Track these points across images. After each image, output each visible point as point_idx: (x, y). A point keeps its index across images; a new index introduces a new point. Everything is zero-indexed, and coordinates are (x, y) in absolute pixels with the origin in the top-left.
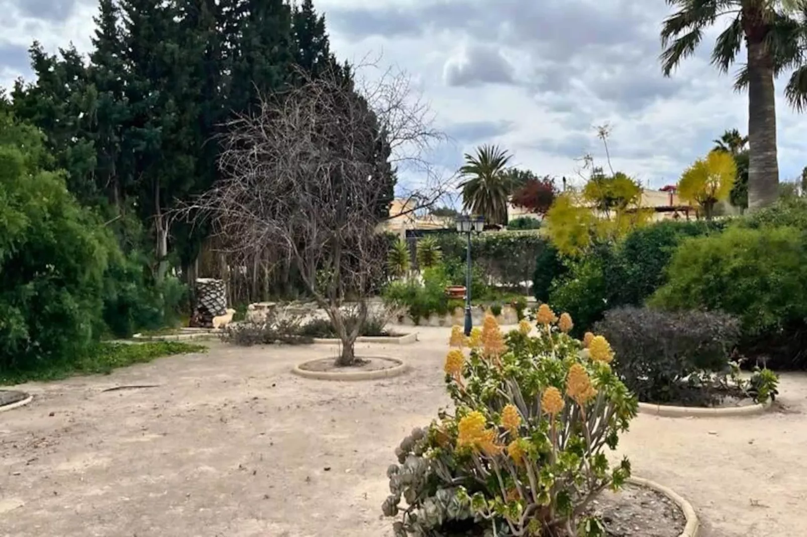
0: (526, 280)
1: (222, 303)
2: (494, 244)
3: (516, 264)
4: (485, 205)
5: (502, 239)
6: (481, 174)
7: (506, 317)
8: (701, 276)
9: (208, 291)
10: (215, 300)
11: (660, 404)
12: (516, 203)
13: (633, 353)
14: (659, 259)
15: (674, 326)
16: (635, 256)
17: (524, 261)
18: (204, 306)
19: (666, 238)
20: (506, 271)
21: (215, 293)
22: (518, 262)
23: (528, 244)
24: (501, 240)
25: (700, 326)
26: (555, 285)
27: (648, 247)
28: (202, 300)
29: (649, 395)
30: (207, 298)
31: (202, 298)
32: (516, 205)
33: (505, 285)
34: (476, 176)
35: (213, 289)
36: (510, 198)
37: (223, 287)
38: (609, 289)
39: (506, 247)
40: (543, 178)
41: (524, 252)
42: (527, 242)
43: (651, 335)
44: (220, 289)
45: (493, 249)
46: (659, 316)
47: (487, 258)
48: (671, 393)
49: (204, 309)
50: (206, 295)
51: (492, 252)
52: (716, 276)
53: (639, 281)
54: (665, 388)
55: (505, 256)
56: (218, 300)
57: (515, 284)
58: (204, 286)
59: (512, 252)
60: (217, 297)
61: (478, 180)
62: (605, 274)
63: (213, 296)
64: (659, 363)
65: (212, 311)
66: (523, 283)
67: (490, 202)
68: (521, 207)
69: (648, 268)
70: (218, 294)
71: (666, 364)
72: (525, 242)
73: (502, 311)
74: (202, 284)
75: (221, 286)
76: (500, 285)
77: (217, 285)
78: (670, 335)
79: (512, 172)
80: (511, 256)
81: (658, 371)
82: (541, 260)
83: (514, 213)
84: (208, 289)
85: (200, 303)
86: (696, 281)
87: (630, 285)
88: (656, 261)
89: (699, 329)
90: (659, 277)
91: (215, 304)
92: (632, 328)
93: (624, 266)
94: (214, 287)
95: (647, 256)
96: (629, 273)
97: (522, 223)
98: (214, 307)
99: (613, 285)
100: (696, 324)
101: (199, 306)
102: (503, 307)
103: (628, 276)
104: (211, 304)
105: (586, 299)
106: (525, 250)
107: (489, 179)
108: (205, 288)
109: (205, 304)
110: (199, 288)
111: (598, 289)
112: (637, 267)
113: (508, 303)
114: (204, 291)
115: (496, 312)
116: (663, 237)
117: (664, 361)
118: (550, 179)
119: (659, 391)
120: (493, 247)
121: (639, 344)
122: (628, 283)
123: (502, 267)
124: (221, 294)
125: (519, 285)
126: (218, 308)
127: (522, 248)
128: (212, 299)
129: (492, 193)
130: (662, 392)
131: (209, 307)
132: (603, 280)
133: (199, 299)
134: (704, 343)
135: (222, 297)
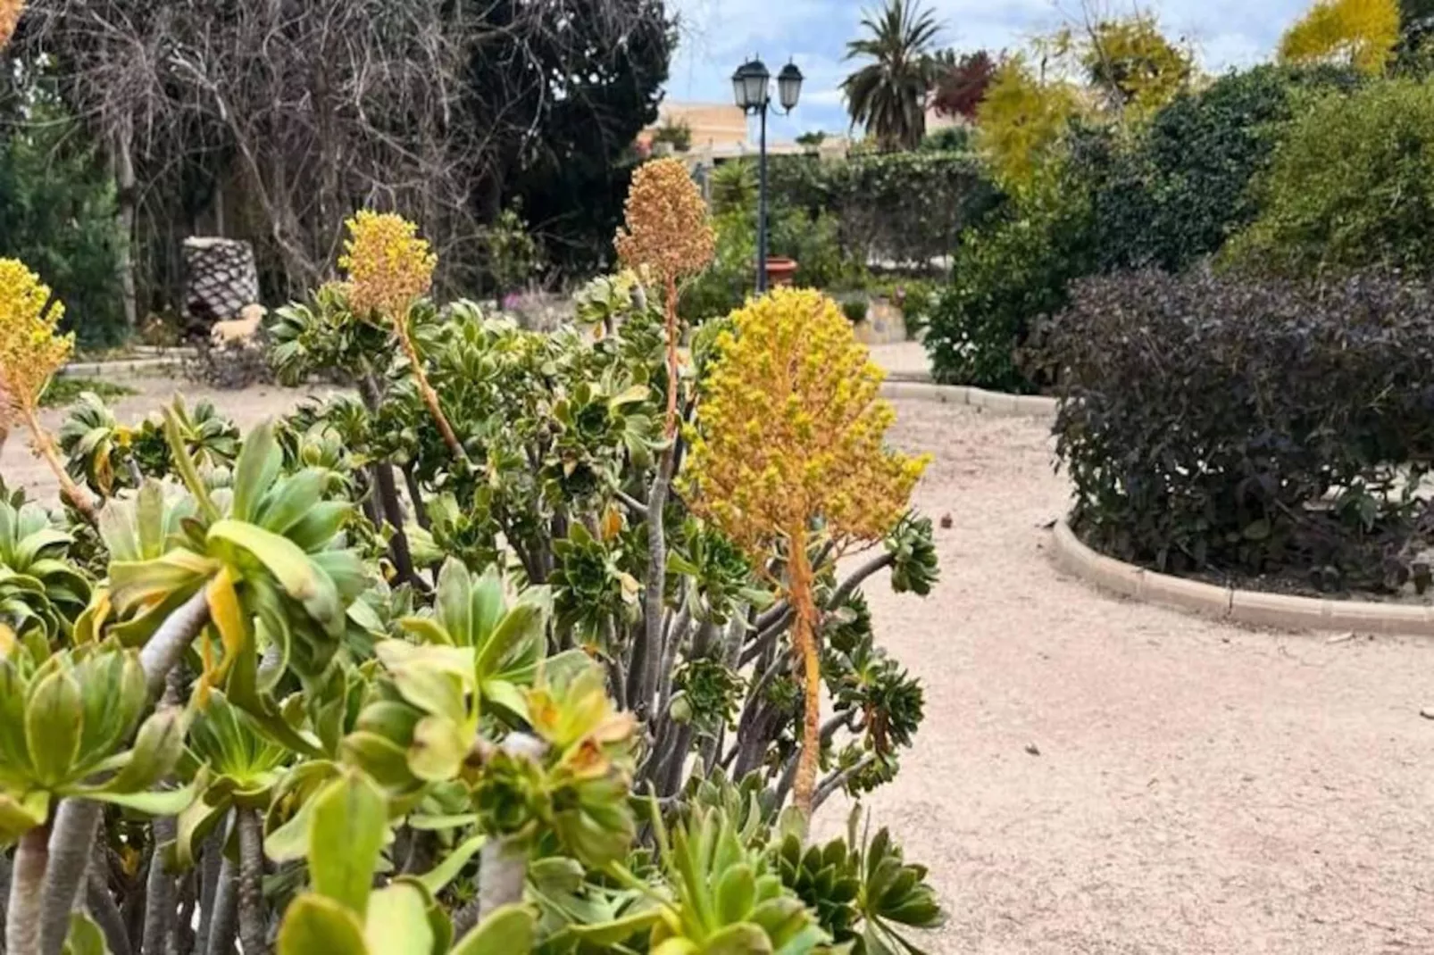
0: (944, 254)
1: (242, 292)
2: (881, 178)
3: (923, 219)
4: (890, 119)
5: (896, 165)
6: (882, 57)
7: (878, 327)
8: (1365, 191)
9: (210, 266)
10: (226, 285)
11: (1237, 584)
12: (942, 104)
13: (1154, 413)
14: (1239, 158)
15: (1301, 324)
16: (1177, 154)
17: (942, 212)
18: (202, 299)
19: (1263, 103)
20: (903, 236)
21: (226, 272)
22: (929, 215)
23: (952, 176)
24: (893, 169)
25: (1389, 324)
26: (973, 241)
27: (1211, 128)
28: (198, 286)
29: (1201, 553)
30: (208, 281)
31: (197, 280)
32: (944, 110)
33: (902, 265)
34: (873, 60)
35: (221, 261)
36: (932, 95)
37: (245, 258)
38: (1103, 242)
39: (904, 185)
40: (998, 52)
41: (941, 193)
42: (949, 172)
43: (1218, 354)
44: (236, 261)
45: (878, 188)
46: (1244, 293)
47: (865, 208)
48: (1275, 546)
49: (202, 309)
50: (205, 274)
51: (876, 194)
52: (1409, 190)
53: (1185, 218)
54: (1256, 531)
55: (902, 203)
56: (234, 285)
57: (922, 261)
58: (198, 254)
59: (916, 193)
60: (231, 279)
61: (878, 67)
62: (1095, 205)
63: (222, 277)
64: (1241, 448)
65: (220, 310)
66: (938, 261)
67: (898, 110)
68: (954, 114)
69: (1211, 183)
70: (233, 272)
71: (1264, 451)
72: (944, 172)
73: (870, 315)
74: (196, 249)
75: (240, 254)
76: (890, 265)
77: (229, 252)
78: (1287, 350)
79: (944, 56)
80: (913, 202)
81: (1233, 477)
82: (972, 205)
83: (935, 124)
84: (209, 259)
85: (194, 292)
86: (1347, 204)
87: (1159, 230)
88: (1231, 165)
89: (1386, 333)
90: (1240, 204)
91: (225, 294)
92: (1156, 331)
93: (1146, 180)
94: (222, 258)
95: (1208, 152)
96: (1160, 197)
97: (948, 140)
98: (224, 302)
99: (1113, 232)
100: (1376, 316)
101: (192, 299)
102: (871, 303)
103: (1157, 208)
104: (217, 295)
105: (1046, 272)
106: (945, 189)
107: (897, 63)
108: (201, 259)
109: (205, 294)
110: (190, 259)
111: (1077, 246)
112: (1178, 181)
113: (883, 296)
114: (201, 265)
115: (856, 314)
116: (1254, 100)
117: (1258, 443)
118: (1012, 54)
119: (1233, 538)
120: (878, 183)
121: (1176, 383)
122: (1155, 223)
123: (895, 225)
124: (241, 273)
125: (929, 264)
126: (235, 304)
127: (938, 185)
128: (219, 283)
129: (904, 95)
130: (1244, 541)
131: (214, 301)
132: (1091, 221)
133: (190, 284)
134: (1401, 380)
135: (245, 280)
